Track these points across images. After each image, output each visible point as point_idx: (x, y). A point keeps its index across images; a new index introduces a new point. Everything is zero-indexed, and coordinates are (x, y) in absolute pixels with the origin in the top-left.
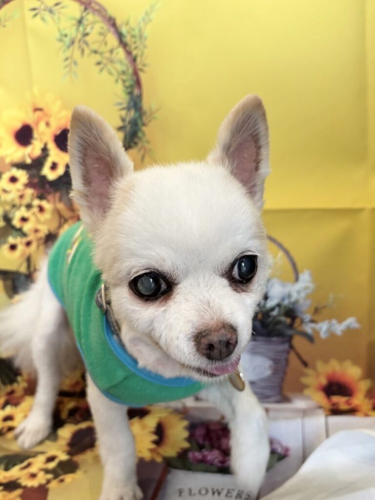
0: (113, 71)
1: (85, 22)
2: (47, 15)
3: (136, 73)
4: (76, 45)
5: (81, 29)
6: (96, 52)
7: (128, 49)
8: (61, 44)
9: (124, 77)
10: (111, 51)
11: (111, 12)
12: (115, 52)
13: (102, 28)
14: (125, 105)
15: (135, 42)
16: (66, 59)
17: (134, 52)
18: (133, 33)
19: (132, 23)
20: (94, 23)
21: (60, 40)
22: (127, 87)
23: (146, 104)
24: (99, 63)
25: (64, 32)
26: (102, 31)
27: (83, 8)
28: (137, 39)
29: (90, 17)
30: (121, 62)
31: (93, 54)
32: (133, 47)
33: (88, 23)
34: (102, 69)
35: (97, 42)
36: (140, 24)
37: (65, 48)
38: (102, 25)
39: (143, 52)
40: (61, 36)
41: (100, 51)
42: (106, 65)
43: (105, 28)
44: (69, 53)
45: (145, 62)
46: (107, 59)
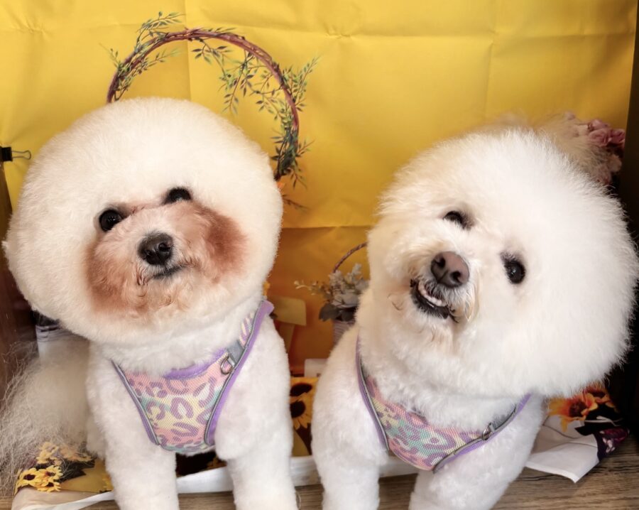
0: (273, 109)
1: (249, 66)
2: (211, 57)
3: (294, 112)
4: (239, 85)
5: (245, 71)
6: (258, 92)
7: (288, 90)
8: (225, 82)
9: (283, 115)
10: (273, 93)
11: (275, 59)
12: (276, 93)
13: (265, 72)
14: (281, 139)
15: (295, 86)
16: (228, 96)
17: (294, 94)
18: (294, 78)
19: (294, 71)
20: (258, 67)
21: (223, 79)
22: (285, 124)
23: (301, 139)
24: (260, 102)
25: (226, 73)
26: (265, 74)
27: (247, 53)
28: (298, 84)
29: (254, 62)
30: (281, 102)
31: (255, 94)
32: (293, 89)
33: (251, 66)
34: (262, 108)
35: (261, 83)
36: (301, 72)
37: (228, 86)
38: (265, 69)
39: (302, 94)
40: (225, 75)
41: (262, 92)
42: (267, 103)
43: (269, 71)
44: (230, 91)
45: (303, 103)
46: (268, 98)
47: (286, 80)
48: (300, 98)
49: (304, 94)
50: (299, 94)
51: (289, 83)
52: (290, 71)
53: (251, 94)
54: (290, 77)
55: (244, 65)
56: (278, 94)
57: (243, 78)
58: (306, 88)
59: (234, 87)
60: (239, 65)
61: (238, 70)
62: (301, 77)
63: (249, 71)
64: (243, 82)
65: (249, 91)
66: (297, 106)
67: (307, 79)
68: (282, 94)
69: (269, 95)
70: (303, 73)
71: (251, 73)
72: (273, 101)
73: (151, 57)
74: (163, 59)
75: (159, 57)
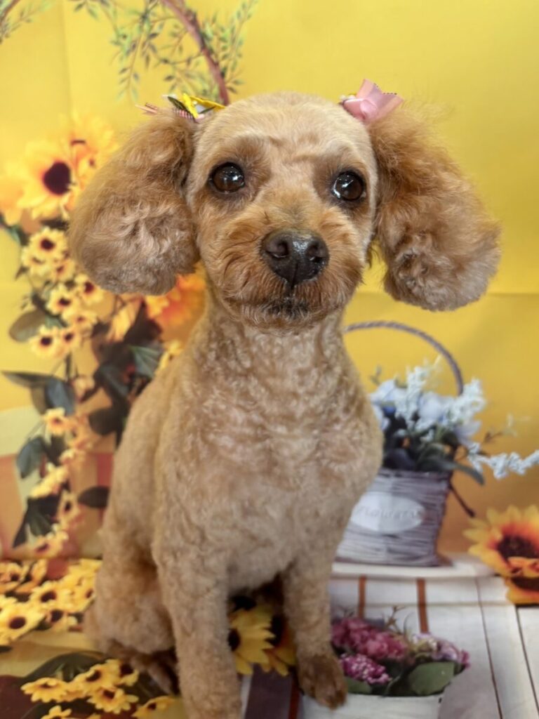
1: (151, 17)
2: (98, 8)
3: (223, 92)
4: (139, 49)
5: (146, 27)
6: (166, 61)
8: (116, 49)
10: (189, 61)
11: (190, 5)
12: (194, 62)
13: (176, 26)
15: (224, 48)
16: (124, 70)
17: (223, 64)
18: (222, 35)
19: (221, 20)
21: (117, 43)
24: (169, 78)
25: (121, 33)
26: (177, 31)
28: (228, 44)
29: (159, 10)
30: (202, 78)
31: (162, 65)
32: (221, 54)
33: (156, 18)
34: (173, 88)
35: (168, 46)
36: (232, 21)
37: (122, 54)
38: (176, 22)
39: (235, 63)
40: (118, 36)
41: (172, 59)
42: (179, 80)
43: (181, 26)
44: (126, 63)
45: (239, 78)
46: (181, 71)
47: (209, 40)
48: (233, 69)
49: (239, 61)
50: (231, 63)
51: (214, 44)
52: (214, 21)
53: (156, 66)
54: (215, 33)
55: (144, 17)
56: (197, 64)
57: (143, 38)
58: (242, 49)
59: (131, 55)
60: (137, 17)
61: (137, 26)
62: (232, 31)
63: (151, 27)
64: (144, 44)
65: (153, 60)
66: (229, 85)
67: (243, 33)
68: (202, 64)
69: (183, 66)
70: (237, 22)
71: (156, 29)
72: (188, 76)
73: (13, 15)
74: (31, 17)
75: (25, 14)
